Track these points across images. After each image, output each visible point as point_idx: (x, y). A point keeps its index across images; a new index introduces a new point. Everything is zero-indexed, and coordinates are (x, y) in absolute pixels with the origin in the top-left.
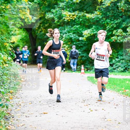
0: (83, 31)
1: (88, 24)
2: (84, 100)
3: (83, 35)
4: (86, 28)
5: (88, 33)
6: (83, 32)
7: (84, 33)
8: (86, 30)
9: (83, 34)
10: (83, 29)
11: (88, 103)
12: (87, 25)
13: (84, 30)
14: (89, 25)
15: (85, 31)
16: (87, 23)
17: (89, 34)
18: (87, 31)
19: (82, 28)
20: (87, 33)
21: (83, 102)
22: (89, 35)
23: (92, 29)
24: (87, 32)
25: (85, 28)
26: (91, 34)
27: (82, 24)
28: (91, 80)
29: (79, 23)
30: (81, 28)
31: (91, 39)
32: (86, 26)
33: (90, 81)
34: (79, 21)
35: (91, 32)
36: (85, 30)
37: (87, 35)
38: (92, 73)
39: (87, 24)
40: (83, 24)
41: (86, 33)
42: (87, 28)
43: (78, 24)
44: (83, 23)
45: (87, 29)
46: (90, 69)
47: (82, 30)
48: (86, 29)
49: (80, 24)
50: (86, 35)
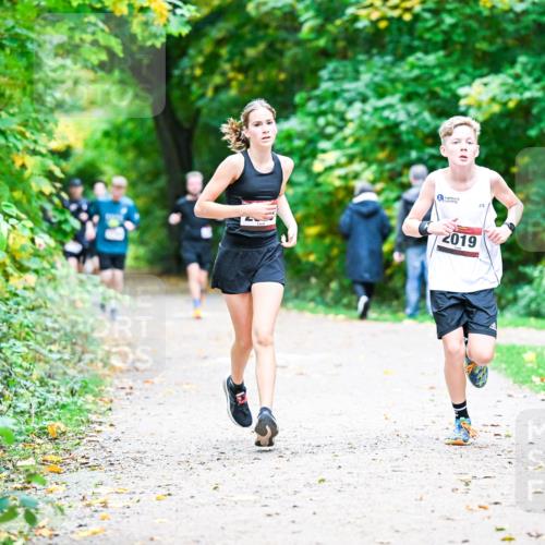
0: (462, 86)
1: (491, 41)
2: (464, 477)
3: (462, 109)
4: (475, 68)
5: (490, 95)
6: (461, 91)
7: (466, 96)
8: (478, 82)
9: (463, 103)
10: (463, 72)
11: (488, 496)
12: (485, 53)
13: (465, 78)
14: (493, 49)
15: (470, 84)
16: (484, 39)
17: (493, 99)
18: (485, 85)
19: (456, 70)
20: (485, 98)
21: (462, 487)
22: (496, 108)
23: (510, 76)
24: (482, 88)
25: (470, 70)
26: (505, 104)
27: (458, 47)
28: (504, 366)
29: (439, 38)
30: (453, 65)
31: (507, 128)
32: (476, 58)
33: (500, 371)
34: (437, 30)
35: (508, 92)
36: (474, 79)
37: (484, 105)
38: (510, 324)
39: (483, 46)
40: (464, 45)
41: (478, 97)
42: (485, 70)
43: (436, 43)
44: (462, 39)
45: (482, 76)
46: (503, 302)
47: (457, 78)
48: (478, 72)
49: (446, 44)
50: (479, 107)
